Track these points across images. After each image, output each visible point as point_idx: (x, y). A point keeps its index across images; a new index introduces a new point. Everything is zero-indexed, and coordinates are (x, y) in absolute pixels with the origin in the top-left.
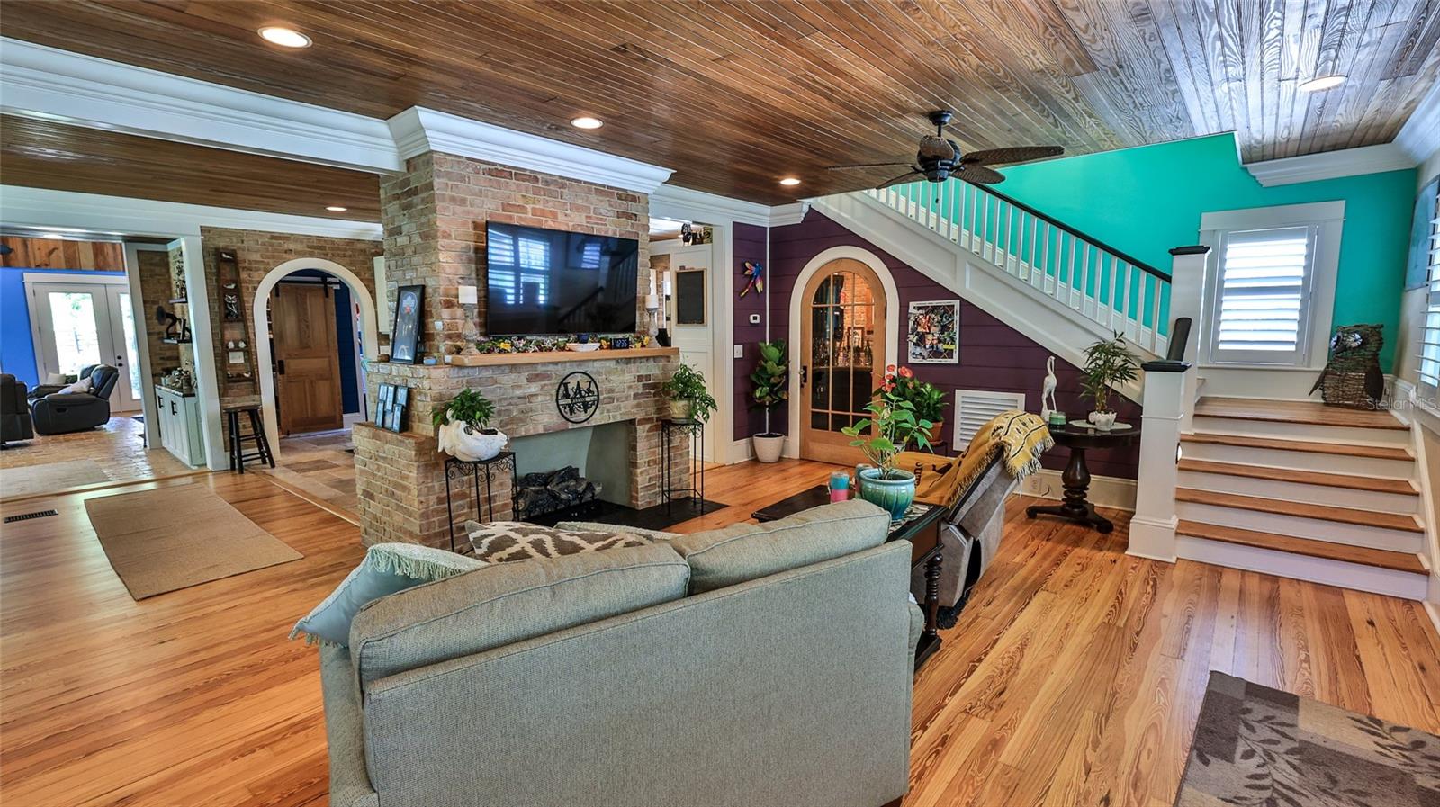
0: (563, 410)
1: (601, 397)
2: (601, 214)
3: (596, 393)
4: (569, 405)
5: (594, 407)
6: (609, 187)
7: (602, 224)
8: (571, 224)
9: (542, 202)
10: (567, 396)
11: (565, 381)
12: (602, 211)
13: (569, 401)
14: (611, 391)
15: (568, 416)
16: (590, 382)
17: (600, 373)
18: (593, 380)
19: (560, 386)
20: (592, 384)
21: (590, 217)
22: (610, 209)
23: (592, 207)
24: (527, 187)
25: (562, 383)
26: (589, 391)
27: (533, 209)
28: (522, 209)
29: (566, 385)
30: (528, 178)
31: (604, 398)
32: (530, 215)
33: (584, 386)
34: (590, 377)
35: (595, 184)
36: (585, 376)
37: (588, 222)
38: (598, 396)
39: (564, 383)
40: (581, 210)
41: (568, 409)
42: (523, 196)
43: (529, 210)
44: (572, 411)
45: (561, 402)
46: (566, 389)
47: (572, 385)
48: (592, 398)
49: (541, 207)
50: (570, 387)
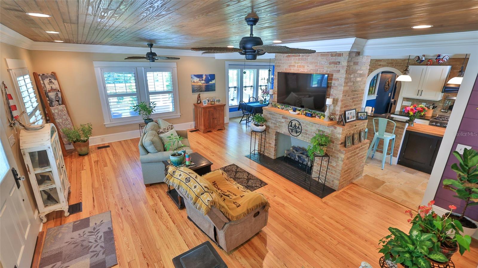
0: (289, 130)
1: (302, 131)
2: (322, 64)
3: (301, 129)
4: (292, 129)
5: (299, 133)
6: (327, 52)
7: (321, 68)
8: (309, 69)
9: (300, 63)
10: (291, 126)
11: (292, 121)
12: (323, 63)
13: (292, 128)
14: (306, 130)
15: (291, 132)
16: (299, 125)
17: (303, 123)
18: (300, 124)
19: (290, 123)
20: (300, 125)
21: (317, 66)
22: (326, 61)
23: (319, 62)
24: (296, 59)
25: (290, 122)
26: (298, 127)
27: (297, 66)
28: (294, 66)
29: (292, 123)
30: (297, 56)
31: (304, 132)
32: (296, 68)
33: (297, 125)
34: (300, 123)
35: (321, 52)
36: (298, 122)
37: (315, 68)
38: (301, 130)
39: (291, 122)
40: (313, 64)
41: (291, 130)
42: (295, 62)
43: (296, 66)
44: (292, 131)
45: (289, 127)
46: (292, 124)
47: (294, 124)
48: (299, 130)
49: (300, 65)
50: (293, 124)
